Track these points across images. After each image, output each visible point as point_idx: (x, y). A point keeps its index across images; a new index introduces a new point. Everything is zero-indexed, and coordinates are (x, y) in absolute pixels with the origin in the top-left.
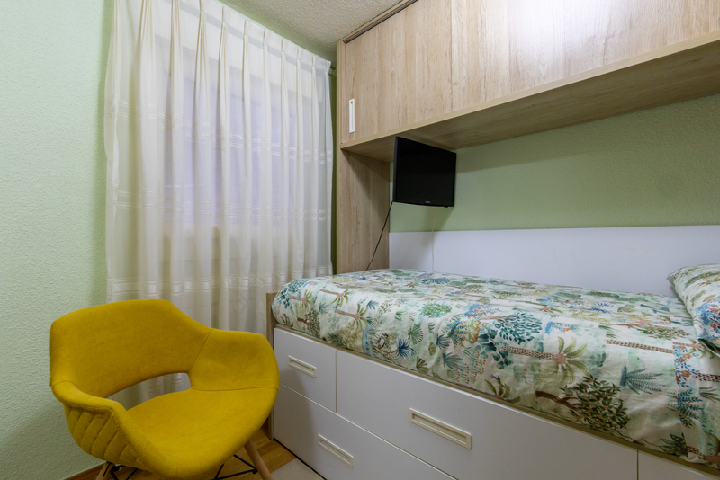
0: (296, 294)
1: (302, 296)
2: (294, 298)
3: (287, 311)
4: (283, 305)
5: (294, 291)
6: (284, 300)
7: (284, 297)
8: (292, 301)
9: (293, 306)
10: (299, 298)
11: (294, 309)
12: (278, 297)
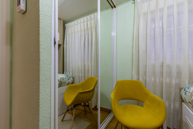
0: (188, 90)
1: (191, 92)
2: (188, 92)
3: (185, 96)
4: (184, 94)
5: (188, 89)
6: (185, 92)
7: (185, 90)
8: (187, 93)
9: (187, 95)
10: (189, 92)
11: (187, 96)
12: (183, 90)
